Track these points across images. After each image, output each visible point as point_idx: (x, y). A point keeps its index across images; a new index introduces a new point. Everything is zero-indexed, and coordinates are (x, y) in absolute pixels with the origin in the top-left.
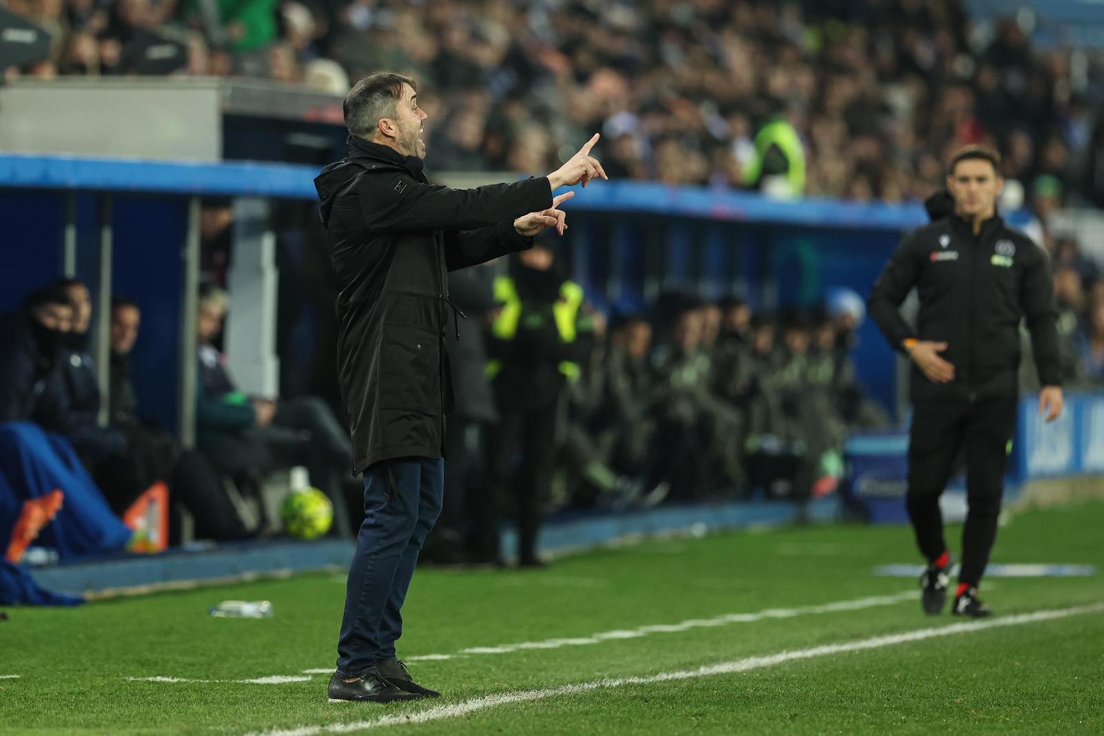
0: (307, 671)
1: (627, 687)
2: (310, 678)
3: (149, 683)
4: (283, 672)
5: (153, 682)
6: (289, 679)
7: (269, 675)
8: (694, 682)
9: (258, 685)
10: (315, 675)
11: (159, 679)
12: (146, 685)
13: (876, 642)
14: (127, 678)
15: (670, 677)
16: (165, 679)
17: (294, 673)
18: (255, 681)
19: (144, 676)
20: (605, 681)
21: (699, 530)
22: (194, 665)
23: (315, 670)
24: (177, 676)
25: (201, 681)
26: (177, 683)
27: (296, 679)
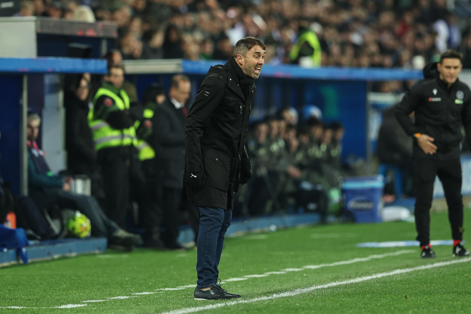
0: (84, 302)
1: (238, 305)
2: (86, 305)
3: (8, 309)
4: (73, 303)
5: (10, 309)
6: (76, 306)
7: (66, 304)
8: (271, 301)
9: (61, 309)
11: (13, 307)
12: (6, 310)
13: (358, 280)
15: (259, 299)
16: (16, 307)
17: (78, 303)
18: (60, 307)
19: (6, 306)
20: (228, 302)
21: (273, 228)
22: (30, 300)
23: (88, 301)
24: (21, 305)
25: (34, 308)
26: (22, 309)
27: (79, 305)
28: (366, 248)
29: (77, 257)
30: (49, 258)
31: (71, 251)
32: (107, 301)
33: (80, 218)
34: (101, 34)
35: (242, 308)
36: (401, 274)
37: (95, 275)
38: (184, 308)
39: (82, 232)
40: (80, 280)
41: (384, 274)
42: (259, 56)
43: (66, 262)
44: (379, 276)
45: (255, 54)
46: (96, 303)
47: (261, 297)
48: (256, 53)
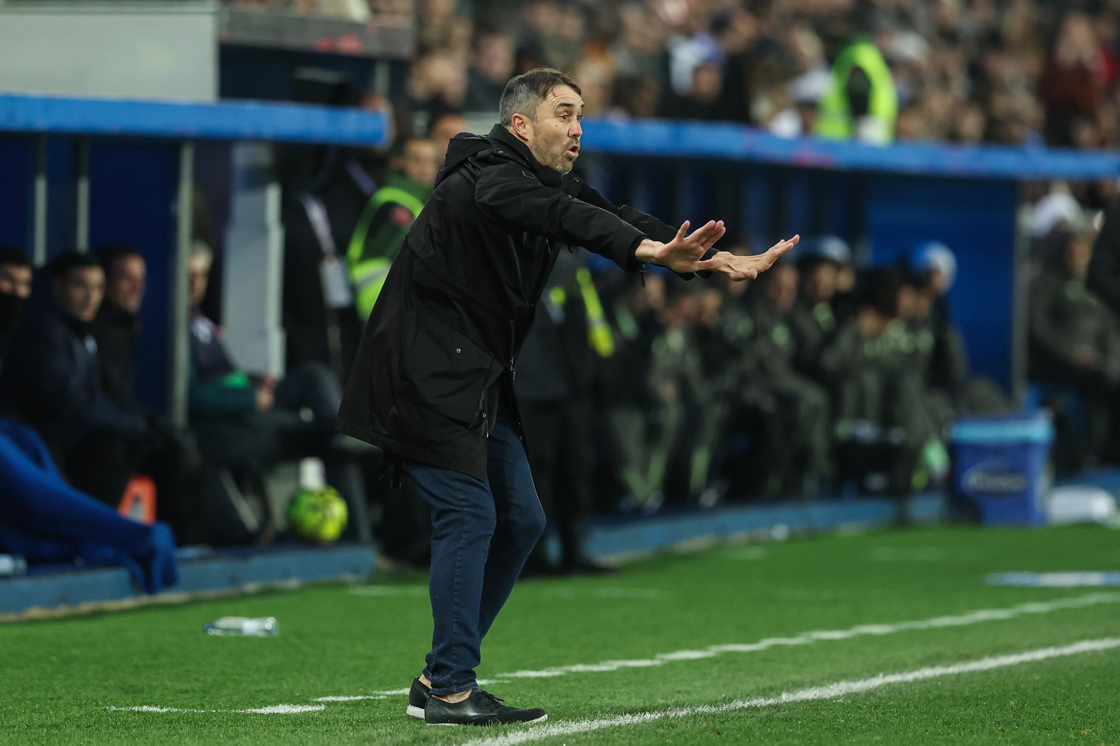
0: (320, 700)
1: (695, 717)
2: (322, 707)
3: (134, 713)
4: (293, 701)
5: (139, 712)
6: (298, 709)
7: (276, 704)
8: (775, 710)
9: (262, 714)
10: (329, 704)
11: (145, 708)
12: (130, 715)
13: (988, 663)
14: (108, 707)
15: (747, 704)
16: (153, 709)
17: (306, 702)
18: (258, 711)
19: (128, 705)
21: (780, 532)
22: (186, 691)
23: (330, 699)
24: (166, 705)
25: (195, 711)
26: (166, 714)
27: (307, 708)
28: (1008, 588)
29: (301, 590)
30: (234, 591)
31: (286, 575)
32: (375, 700)
34: (373, 48)
35: (705, 724)
36: (1094, 653)
37: (345, 635)
40: (309, 645)
41: (1052, 652)
42: (570, 114)
43: (275, 600)
44: (1040, 655)
45: (561, 109)
46: (347, 704)
47: (752, 699)
48: (563, 105)
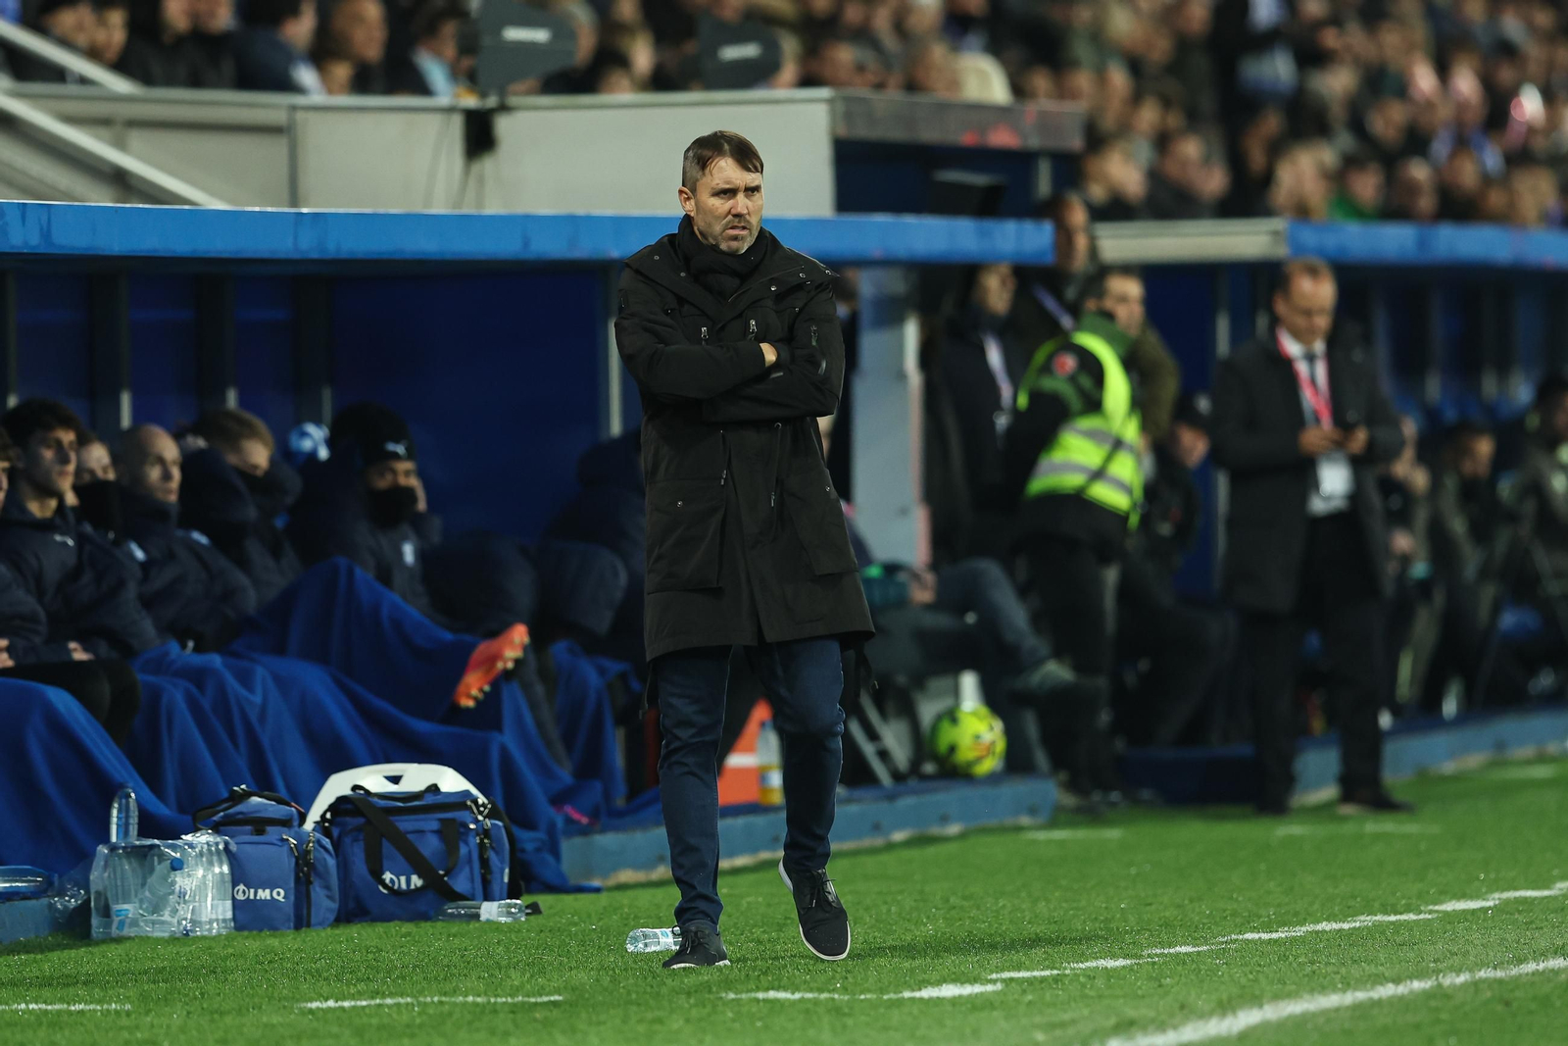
0: (994, 976)
1: (1476, 985)
2: (999, 986)
3: (757, 1001)
5: (764, 1000)
6: (967, 990)
7: (939, 983)
9: (921, 999)
10: (1008, 982)
11: (772, 994)
12: (753, 1004)
14: (724, 995)
15: (1541, 966)
16: (782, 995)
17: (974, 980)
18: (917, 994)
19: (749, 991)
20: (1444, 977)
23: (1006, 975)
24: (798, 989)
25: (836, 997)
26: (799, 1001)
27: (977, 989)
29: (962, 836)
30: (879, 841)
31: (944, 819)
32: (1065, 975)
33: (974, 714)
34: (1034, 142)
35: (1489, 994)
37: (1023, 894)
38: (1307, 996)
39: (979, 760)
40: (978, 908)
43: (931, 851)
46: (1030, 981)
47: (1548, 960)
